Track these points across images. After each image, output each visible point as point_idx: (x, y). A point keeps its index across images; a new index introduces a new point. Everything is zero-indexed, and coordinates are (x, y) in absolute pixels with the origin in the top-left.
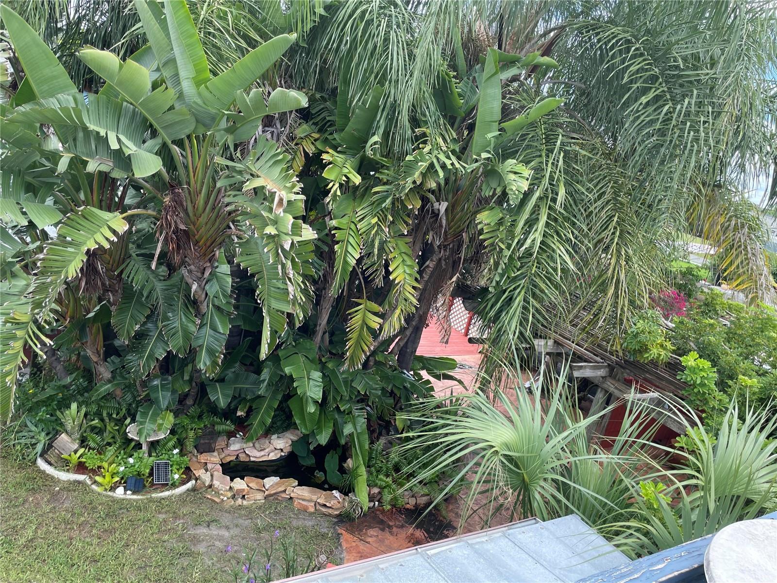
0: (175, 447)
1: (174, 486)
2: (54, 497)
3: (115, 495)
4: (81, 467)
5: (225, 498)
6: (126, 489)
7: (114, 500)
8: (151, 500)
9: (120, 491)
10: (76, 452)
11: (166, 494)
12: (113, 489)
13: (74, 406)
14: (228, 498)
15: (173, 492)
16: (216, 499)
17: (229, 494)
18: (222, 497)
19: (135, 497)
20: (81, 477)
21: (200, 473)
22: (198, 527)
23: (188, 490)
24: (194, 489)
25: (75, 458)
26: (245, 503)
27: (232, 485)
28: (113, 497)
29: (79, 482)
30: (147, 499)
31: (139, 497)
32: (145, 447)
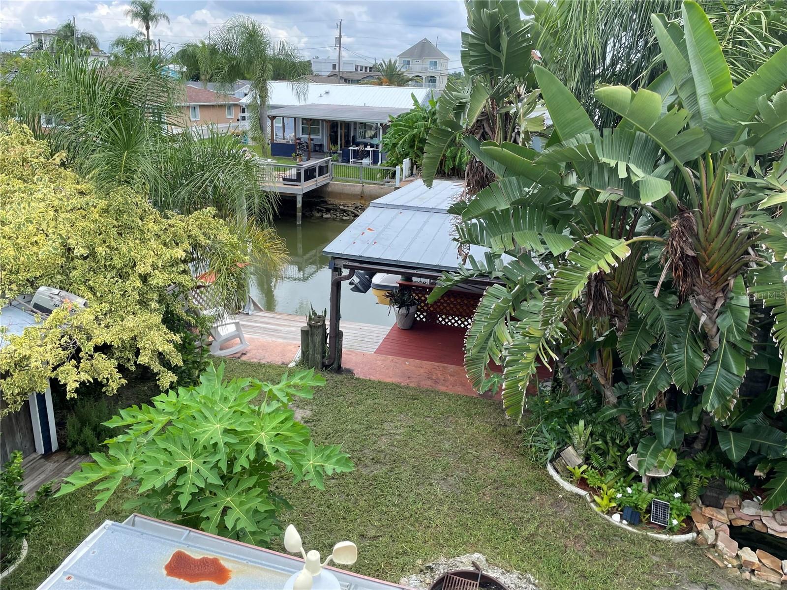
0: (677, 491)
1: (671, 531)
2: (557, 503)
3: (611, 520)
4: (583, 483)
5: (730, 566)
6: (622, 518)
7: (610, 525)
8: (646, 538)
9: (616, 518)
10: (580, 466)
11: (663, 537)
12: (610, 513)
13: (582, 423)
14: (733, 567)
15: (671, 537)
16: (719, 563)
17: (736, 563)
18: (726, 563)
19: (630, 528)
20: (583, 493)
21: (703, 527)
22: (694, 585)
23: (687, 541)
24: (694, 543)
25: (578, 472)
26: (754, 579)
27: (740, 553)
28: (609, 521)
29: (580, 496)
30: (643, 535)
31: (635, 530)
32: (645, 481)
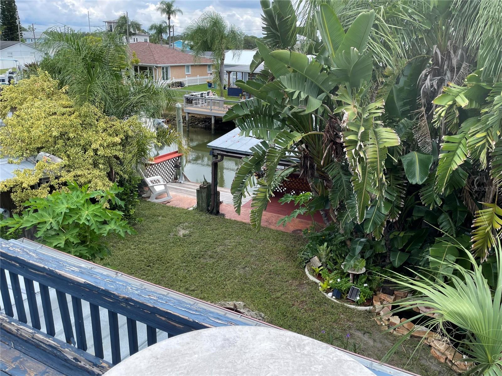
0: (365, 283)
1: (358, 303)
2: (301, 284)
3: (327, 295)
4: (319, 276)
5: (384, 324)
6: (333, 295)
7: (325, 297)
8: (343, 306)
9: (330, 294)
10: (319, 267)
11: (352, 306)
12: (327, 292)
13: (326, 244)
14: (385, 325)
15: (357, 307)
16: (378, 323)
17: (387, 323)
18: (382, 323)
19: (335, 301)
20: (318, 281)
21: (377, 305)
22: (358, 331)
23: (366, 310)
24: (370, 312)
25: (318, 270)
26: (395, 332)
27: (390, 318)
28: (325, 296)
29: (316, 283)
30: (341, 304)
31: (338, 302)
32: (351, 277)
